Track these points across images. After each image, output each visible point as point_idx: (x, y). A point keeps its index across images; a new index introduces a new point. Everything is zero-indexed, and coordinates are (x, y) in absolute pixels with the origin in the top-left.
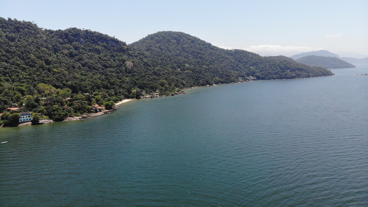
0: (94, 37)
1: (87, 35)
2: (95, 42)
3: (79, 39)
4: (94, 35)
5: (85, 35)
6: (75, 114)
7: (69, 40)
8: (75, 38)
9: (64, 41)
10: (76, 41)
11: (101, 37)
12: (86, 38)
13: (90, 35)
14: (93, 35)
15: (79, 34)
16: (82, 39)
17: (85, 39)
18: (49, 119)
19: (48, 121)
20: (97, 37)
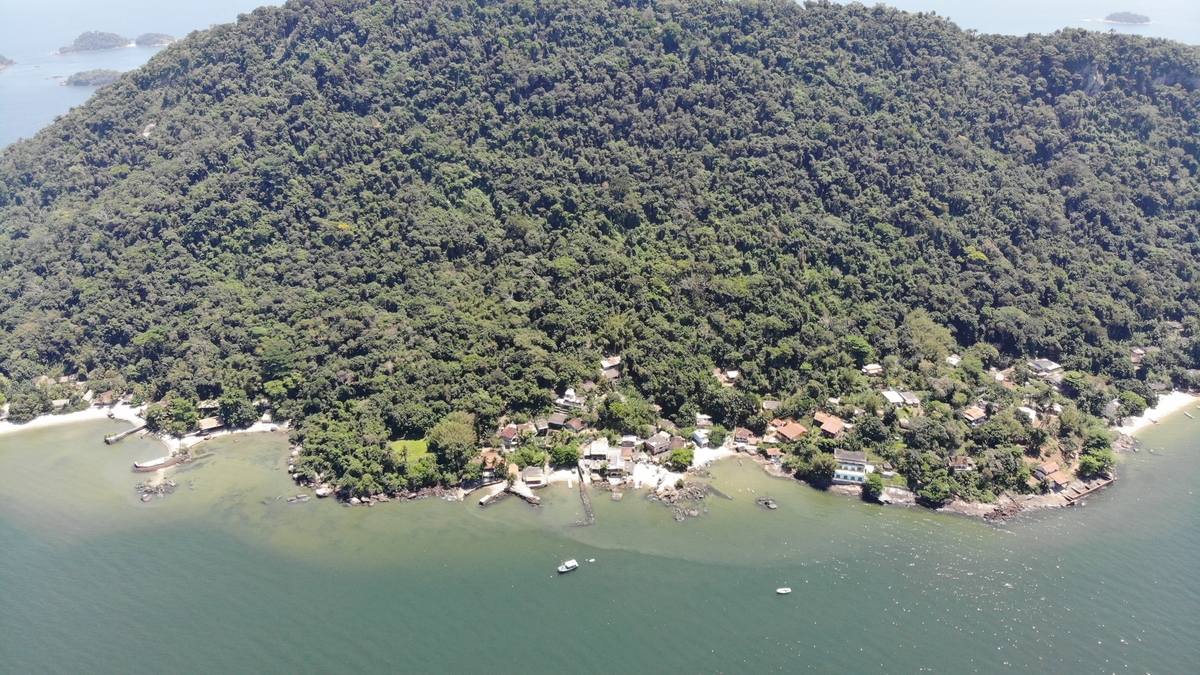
0: (1143, 64)
1: (1120, 59)
2: (1141, 86)
3: (1086, 76)
4: (1147, 59)
5: (1113, 59)
6: (979, 492)
7: (1052, 81)
8: (1072, 73)
9: (1033, 87)
10: (1076, 85)
11: (1170, 62)
12: (1114, 69)
13: (1131, 56)
14: (1142, 57)
15: (1092, 58)
16: (1098, 78)
17: (1110, 72)
18: (907, 490)
19: (901, 497)
20: (1155, 63)
